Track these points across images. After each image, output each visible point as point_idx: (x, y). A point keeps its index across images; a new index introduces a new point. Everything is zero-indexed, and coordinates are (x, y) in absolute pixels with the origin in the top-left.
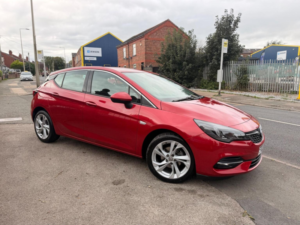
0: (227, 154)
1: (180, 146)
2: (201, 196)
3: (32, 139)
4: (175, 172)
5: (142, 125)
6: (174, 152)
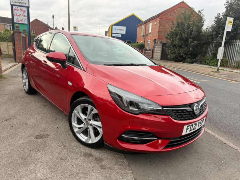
4: (90, 137)
6: (91, 117)
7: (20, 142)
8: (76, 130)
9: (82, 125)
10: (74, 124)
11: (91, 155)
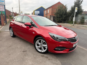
0: (60, 46)
1: (44, 41)
2: (49, 59)
3: (9, 36)
4: (42, 50)
5: (33, 34)
6: (42, 43)
7: (18, 54)
8: (37, 48)
9: (39, 46)
10: (36, 46)
11: (44, 56)
